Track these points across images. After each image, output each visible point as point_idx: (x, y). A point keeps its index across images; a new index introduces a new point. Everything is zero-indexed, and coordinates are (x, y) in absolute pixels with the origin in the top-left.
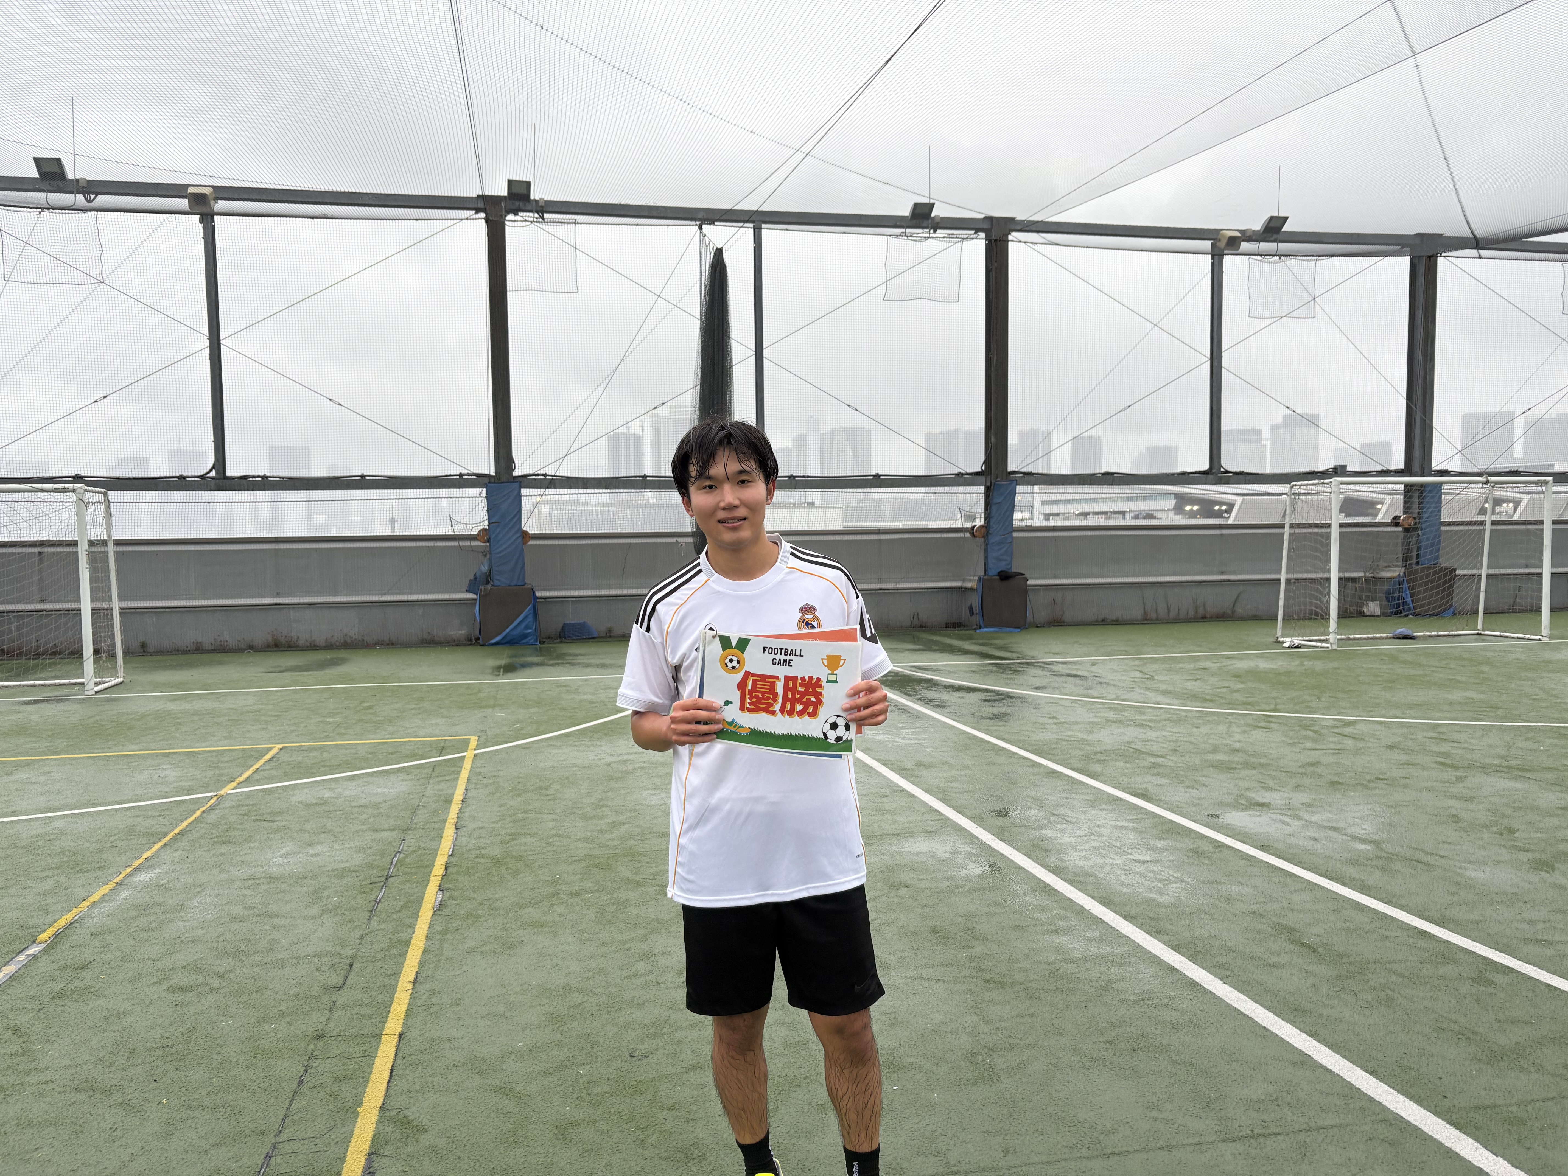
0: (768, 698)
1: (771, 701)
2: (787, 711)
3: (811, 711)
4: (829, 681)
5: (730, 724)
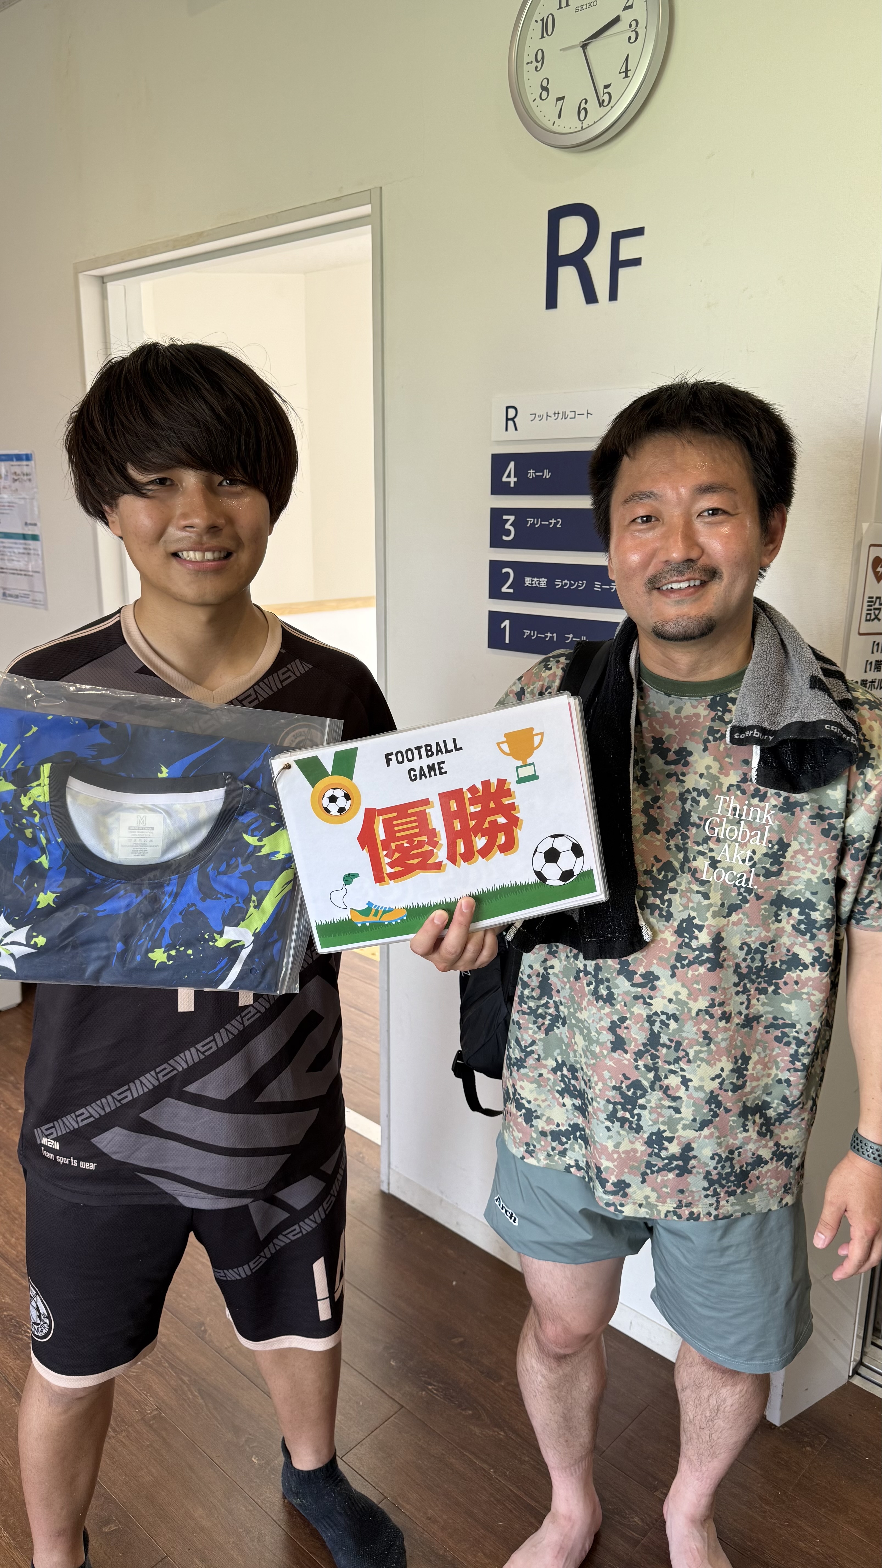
0: (421, 844)
1: (427, 848)
2: (461, 855)
3: (503, 841)
4: (521, 781)
5: (366, 912)
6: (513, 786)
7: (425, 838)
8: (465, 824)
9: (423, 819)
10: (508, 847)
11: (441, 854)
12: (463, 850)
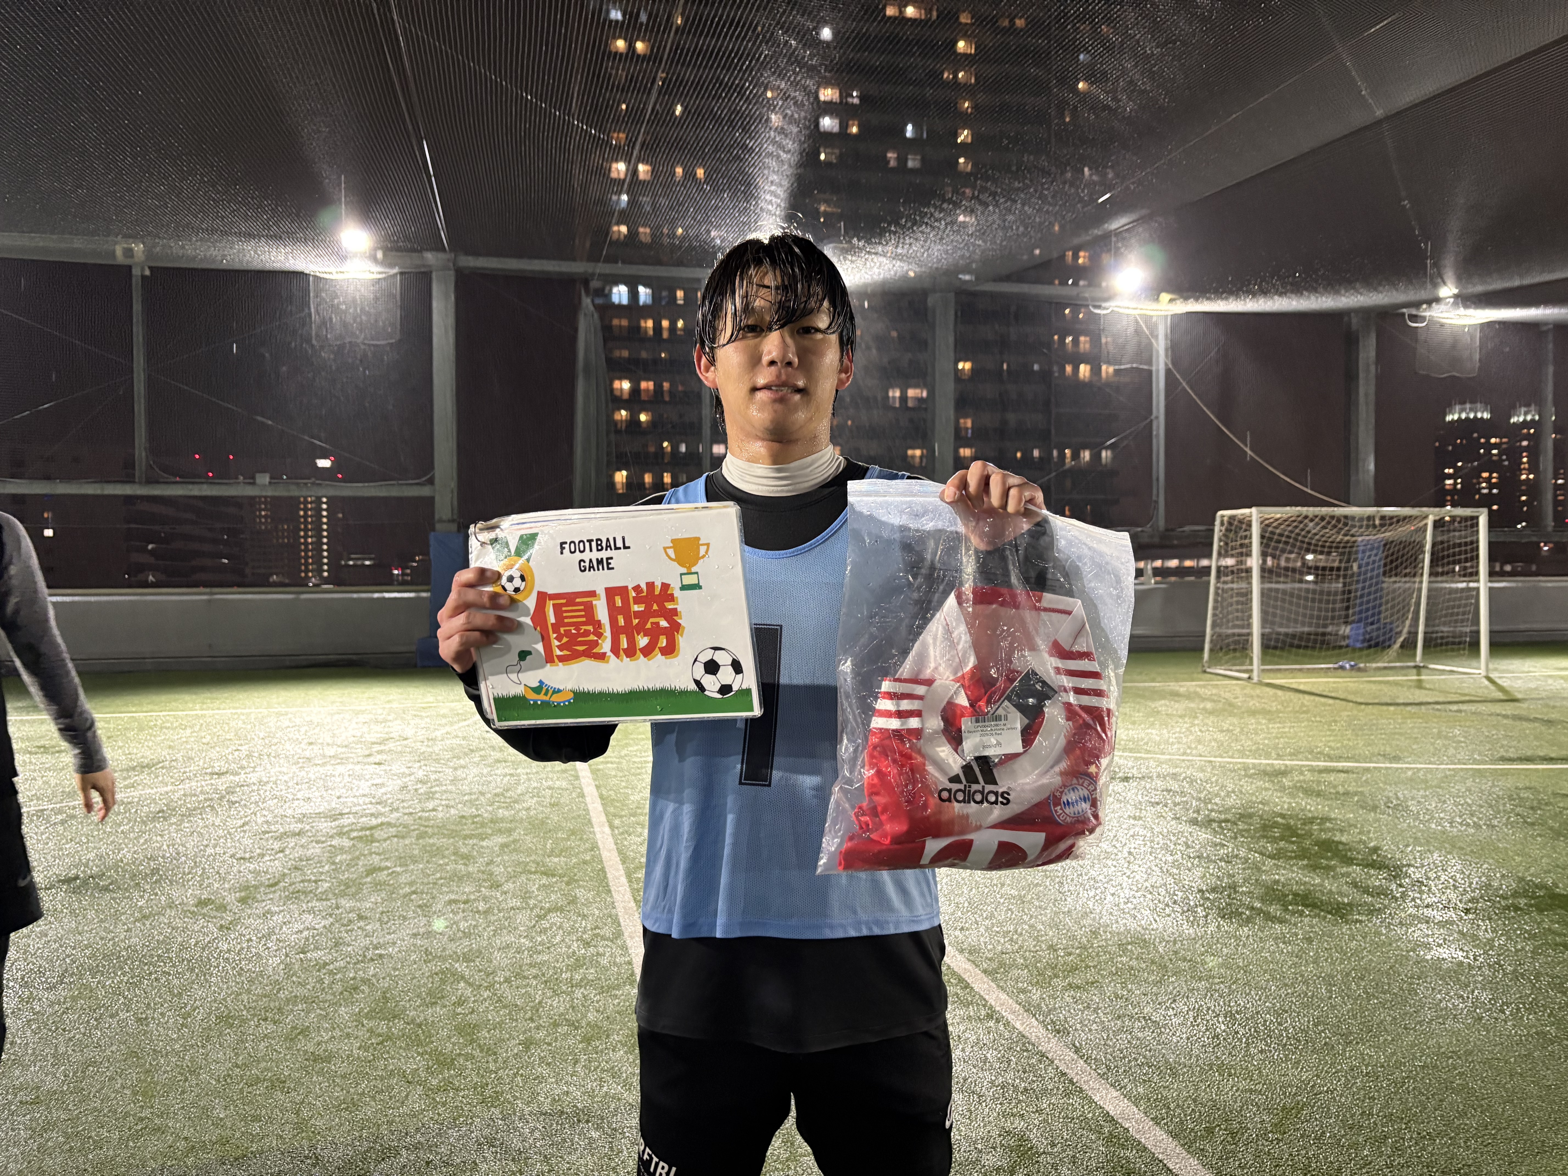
0: (587, 633)
1: (592, 637)
2: (624, 650)
3: (664, 644)
4: (684, 588)
5: (537, 690)
6: (677, 593)
7: (590, 628)
8: (628, 620)
9: (589, 609)
10: (670, 650)
11: (606, 646)
12: (626, 646)
